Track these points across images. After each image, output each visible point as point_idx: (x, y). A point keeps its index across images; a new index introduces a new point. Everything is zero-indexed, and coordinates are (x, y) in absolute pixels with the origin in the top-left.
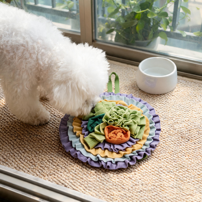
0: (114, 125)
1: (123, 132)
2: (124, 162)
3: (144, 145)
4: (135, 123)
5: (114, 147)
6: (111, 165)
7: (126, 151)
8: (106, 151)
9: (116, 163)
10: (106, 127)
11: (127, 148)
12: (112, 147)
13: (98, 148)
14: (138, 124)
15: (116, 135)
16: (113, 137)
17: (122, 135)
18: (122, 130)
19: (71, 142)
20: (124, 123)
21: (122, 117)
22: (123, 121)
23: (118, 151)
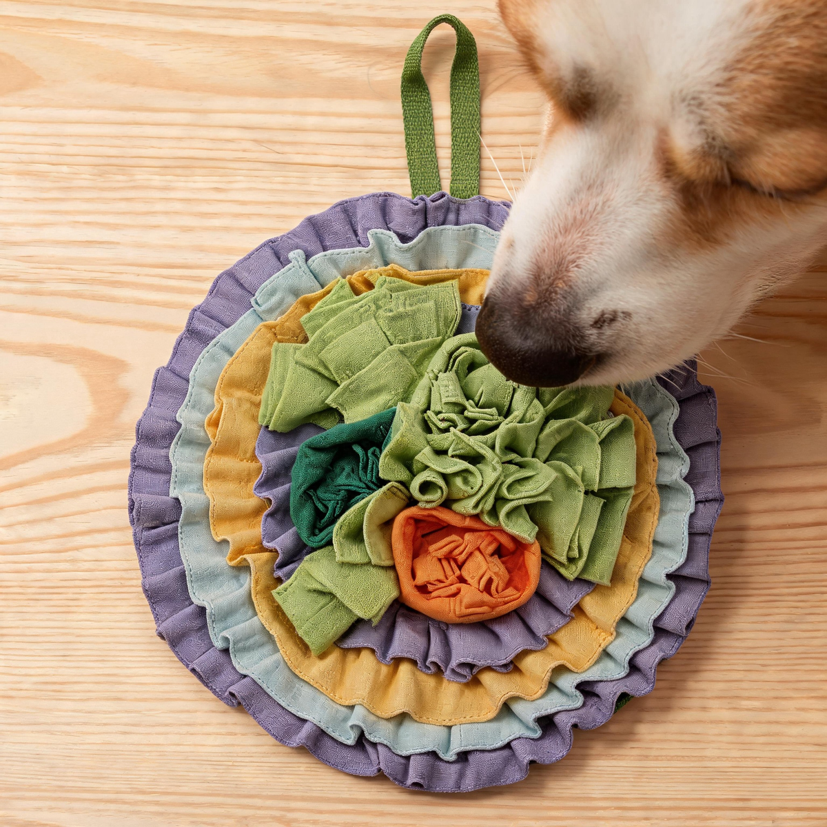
0: (448, 505)
1: (499, 552)
2: (508, 748)
3: (623, 622)
4: (569, 485)
5: (447, 644)
6: (433, 772)
7: (518, 670)
8: (404, 671)
9: (464, 755)
11: (525, 653)
12: (436, 653)
13: (358, 651)
14: (590, 488)
15: (460, 567)
16: (440, 581)
17: (494, 577)
18: (495, 539)
19: (202, 611)
20: (504, 491)
21: (493, 447)
22: (502, 478)
23: (472, 675)
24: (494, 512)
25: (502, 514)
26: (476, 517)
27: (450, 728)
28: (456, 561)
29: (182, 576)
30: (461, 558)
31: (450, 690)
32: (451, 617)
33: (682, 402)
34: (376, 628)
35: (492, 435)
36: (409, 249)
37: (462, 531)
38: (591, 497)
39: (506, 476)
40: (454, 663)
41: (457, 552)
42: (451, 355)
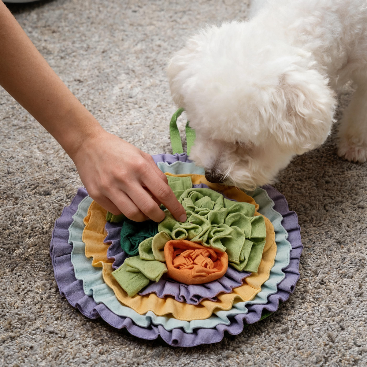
0: (188, 239)
1: (210, 256)
2: (215, 328)
3: (263, 286)
4: (239, 234)
5: (188, 292)
6: (182, 337)
7: (219, 301)
8: (169, 301)
9: (195, 331)
10: (167, 243)
11: (222, 293)
12: (183, 292)
13: (148, 295)
14: (247, 237)
15: (193, 260)
16: (185, 264)
17: (208, 263)
18: (208, 251)
19: (81, 282)
20: (212, 234)
21: (207, 219)
22: (210, 229)
23: (199, 301)
24: (207, 242)
25: (211, 241)
26: (200, 243)
27: (189, 322)
28: (191, 258)
29: (73, 270)
30: (193, 257)
31: (189, 308)
32: (190, 279)
33: (284, 216)
34: (157, 284)
35: (206, 215)
36: (172, 166)
37: (194, 249)
38: (248, 241)
39: (212, 229)
40: (191, 296)
41: (191, 255)
42: (189, 193)
